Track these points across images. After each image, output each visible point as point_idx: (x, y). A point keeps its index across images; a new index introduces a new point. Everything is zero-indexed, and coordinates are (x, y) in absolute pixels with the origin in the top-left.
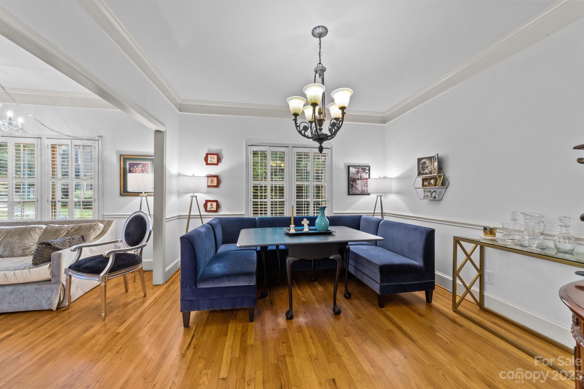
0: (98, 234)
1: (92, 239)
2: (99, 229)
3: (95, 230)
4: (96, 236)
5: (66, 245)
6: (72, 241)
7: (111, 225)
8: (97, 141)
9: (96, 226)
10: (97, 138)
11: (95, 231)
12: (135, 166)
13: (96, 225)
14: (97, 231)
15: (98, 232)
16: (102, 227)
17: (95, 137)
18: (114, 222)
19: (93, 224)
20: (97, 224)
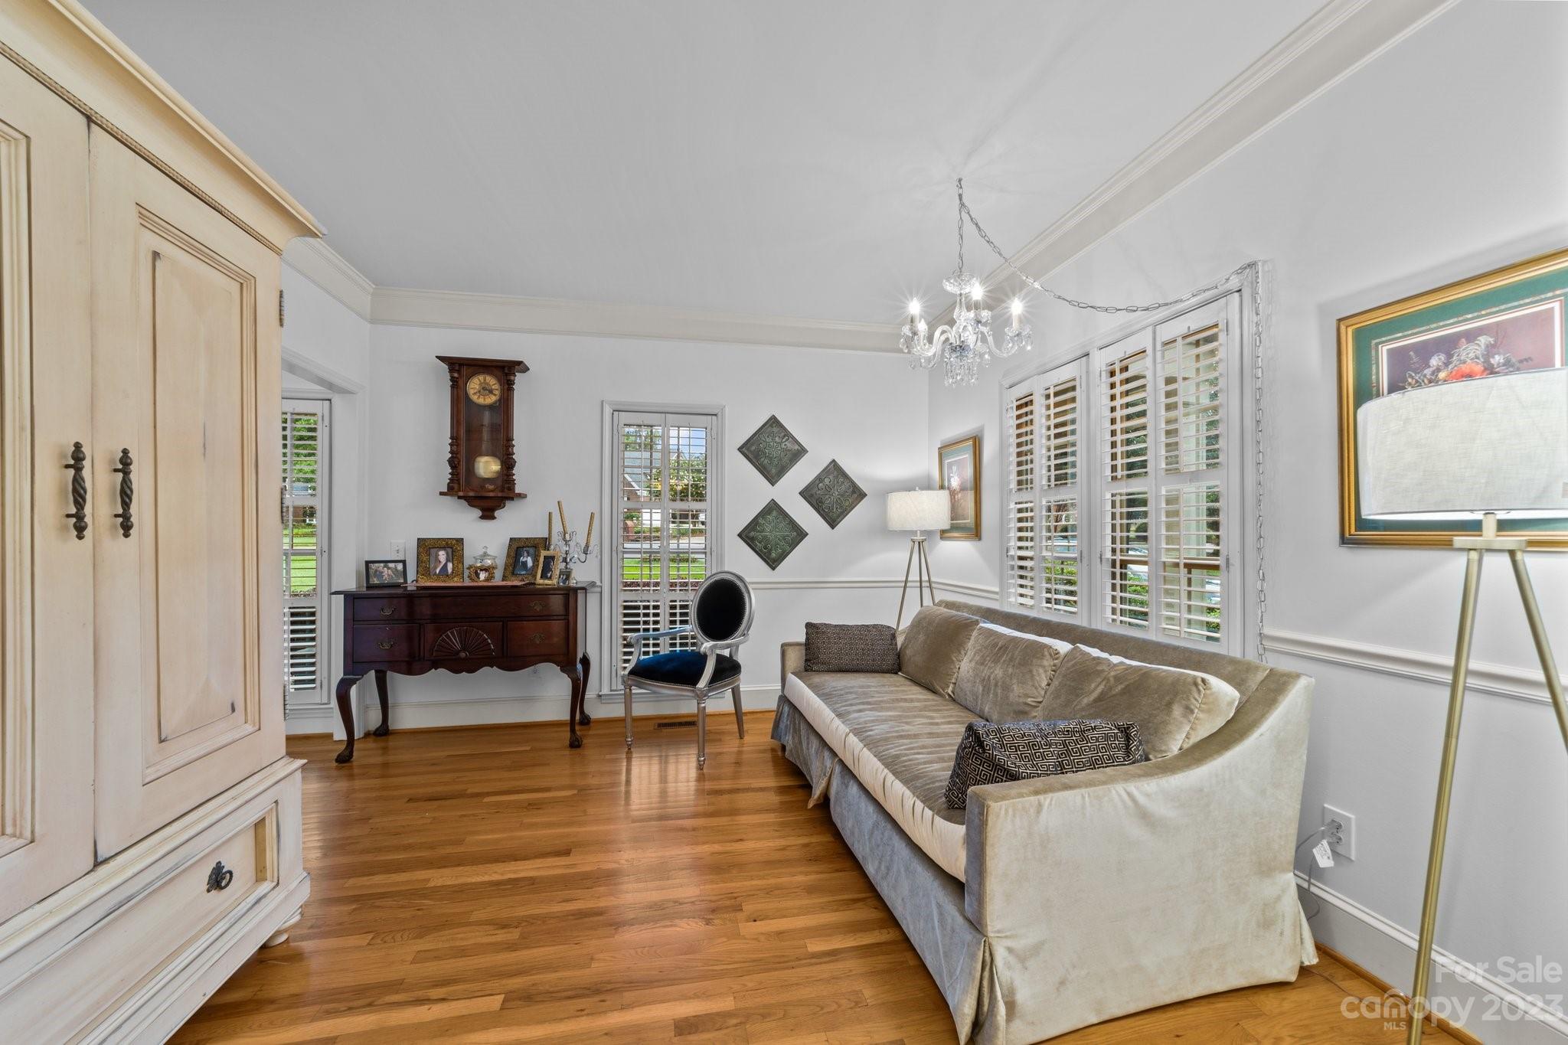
0: (1205, 730)
1: (1174, 749)
2: (1209, 711)
3: (1192, 712)
4: (1195, 738)
5: (1043, 757)
6: (1076, 742)
7: (1280, 698)
8: (1237, 294)
9: (1199, 691)
10: (1234, 282)
11: (1192, 718)
12: (1434, 362)
13: (1196, 684)
14: (1201, 715)
15: (1208, 726)
16: (1228, 699)
17: (1228, 279)
18: (1302, 682)
19: (1190, 680)
20: (1203, 681)
